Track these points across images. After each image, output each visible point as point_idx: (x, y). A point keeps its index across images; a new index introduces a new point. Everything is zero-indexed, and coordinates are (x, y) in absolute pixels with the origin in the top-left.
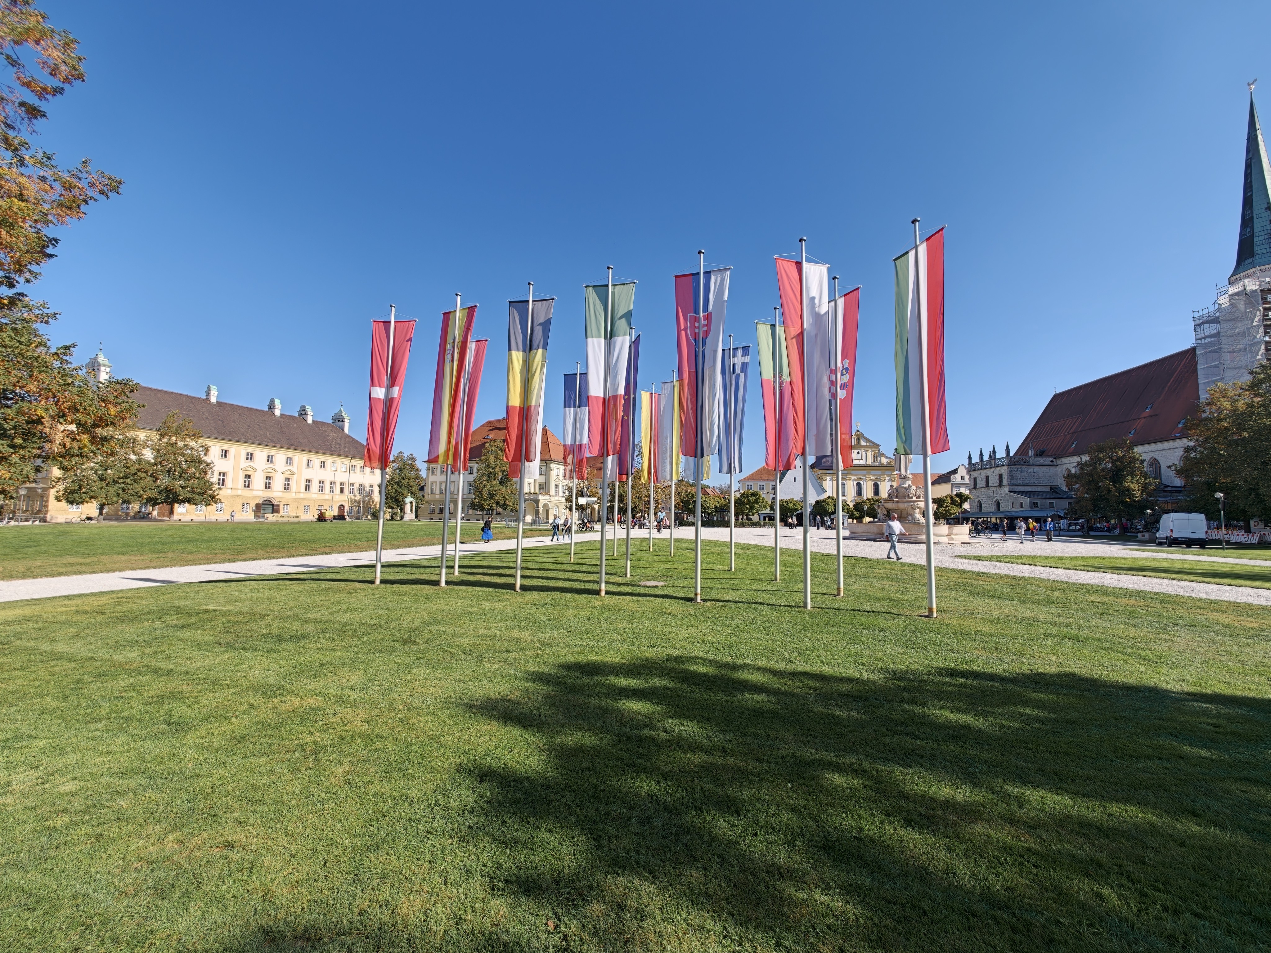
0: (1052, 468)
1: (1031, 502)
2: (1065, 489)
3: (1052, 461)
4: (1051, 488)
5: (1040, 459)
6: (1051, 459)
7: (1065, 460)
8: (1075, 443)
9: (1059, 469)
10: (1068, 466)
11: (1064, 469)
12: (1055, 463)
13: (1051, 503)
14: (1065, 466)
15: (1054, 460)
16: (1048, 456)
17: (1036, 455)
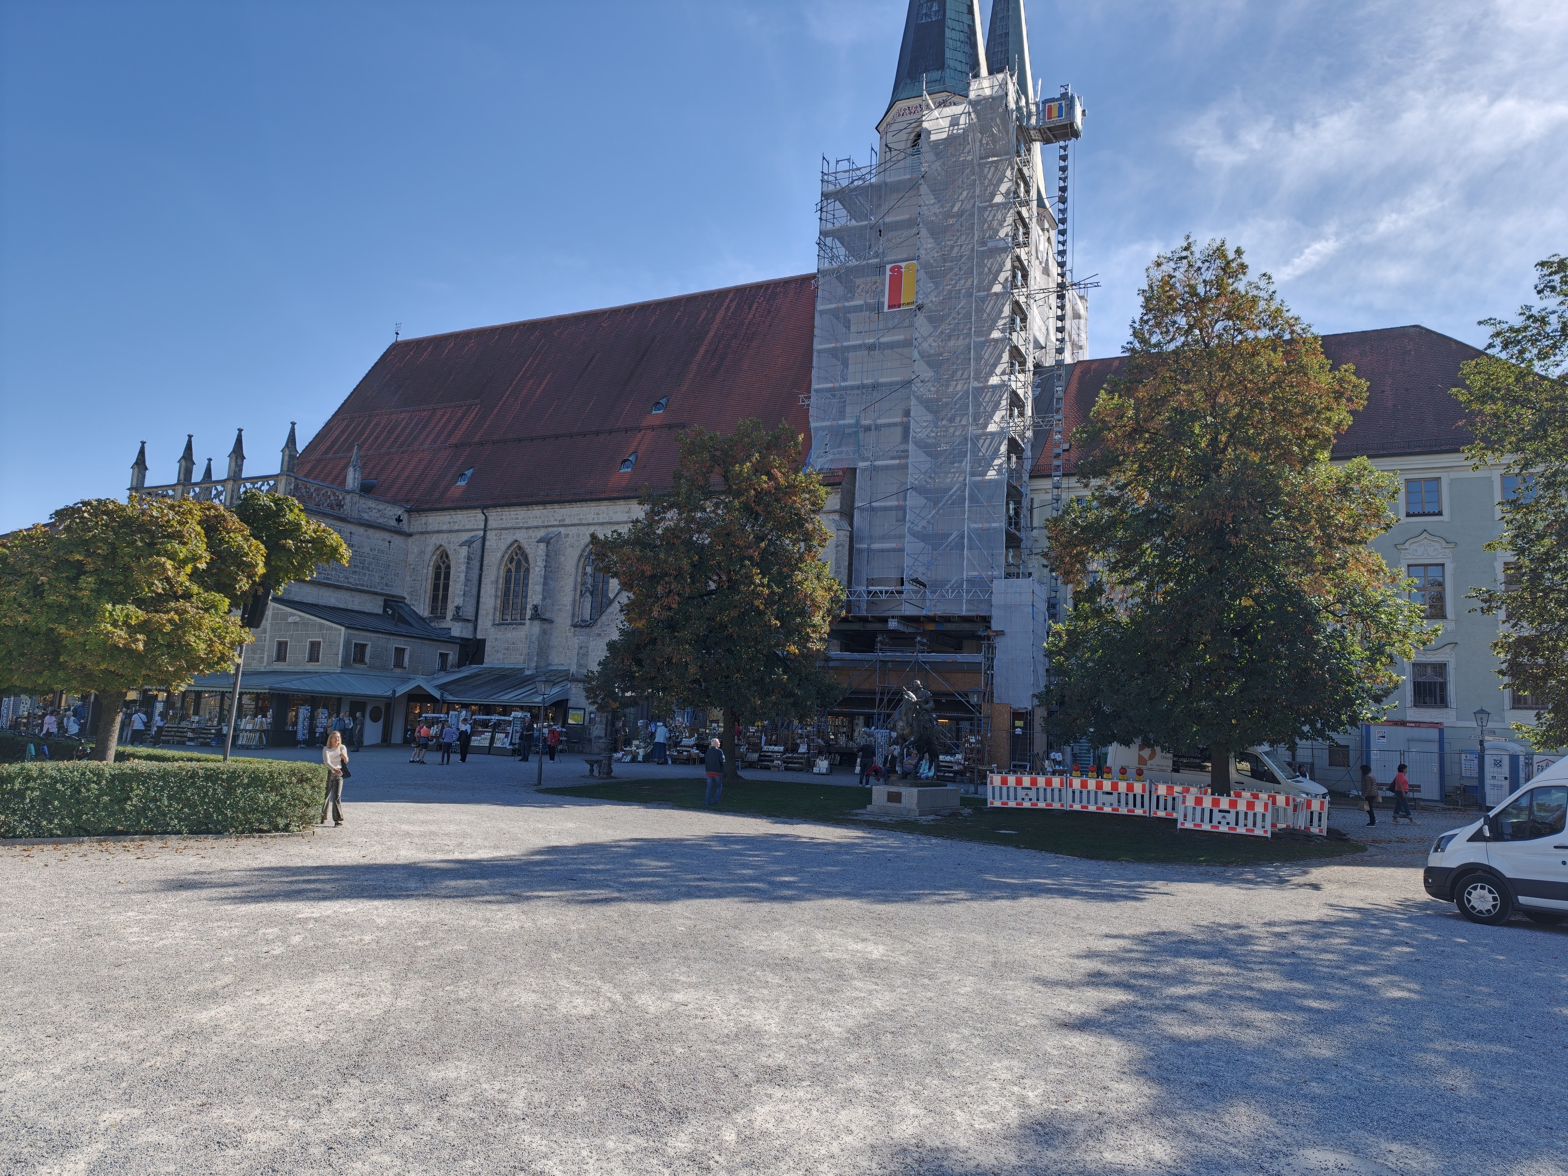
0: (398, 540)
1: (347, 643)
2: (423, 609)
3: (399, 520)
4: (386, 604)
5: (371, 504)
6: (399, 511)
7: (436, 520)
8: (469, 473)
9: (413, 545)
10: (442, 539)
11: (430, 549)
12: (405, 526)
13: (400, 652)
14: (435, 540)
15: (405, 517)
16: (394, 502)
17: (366, 489)
